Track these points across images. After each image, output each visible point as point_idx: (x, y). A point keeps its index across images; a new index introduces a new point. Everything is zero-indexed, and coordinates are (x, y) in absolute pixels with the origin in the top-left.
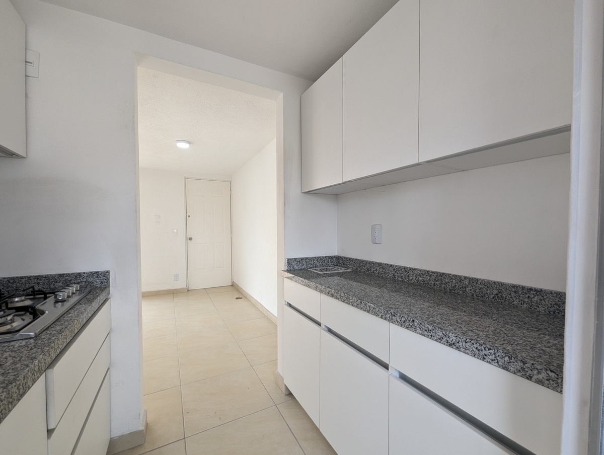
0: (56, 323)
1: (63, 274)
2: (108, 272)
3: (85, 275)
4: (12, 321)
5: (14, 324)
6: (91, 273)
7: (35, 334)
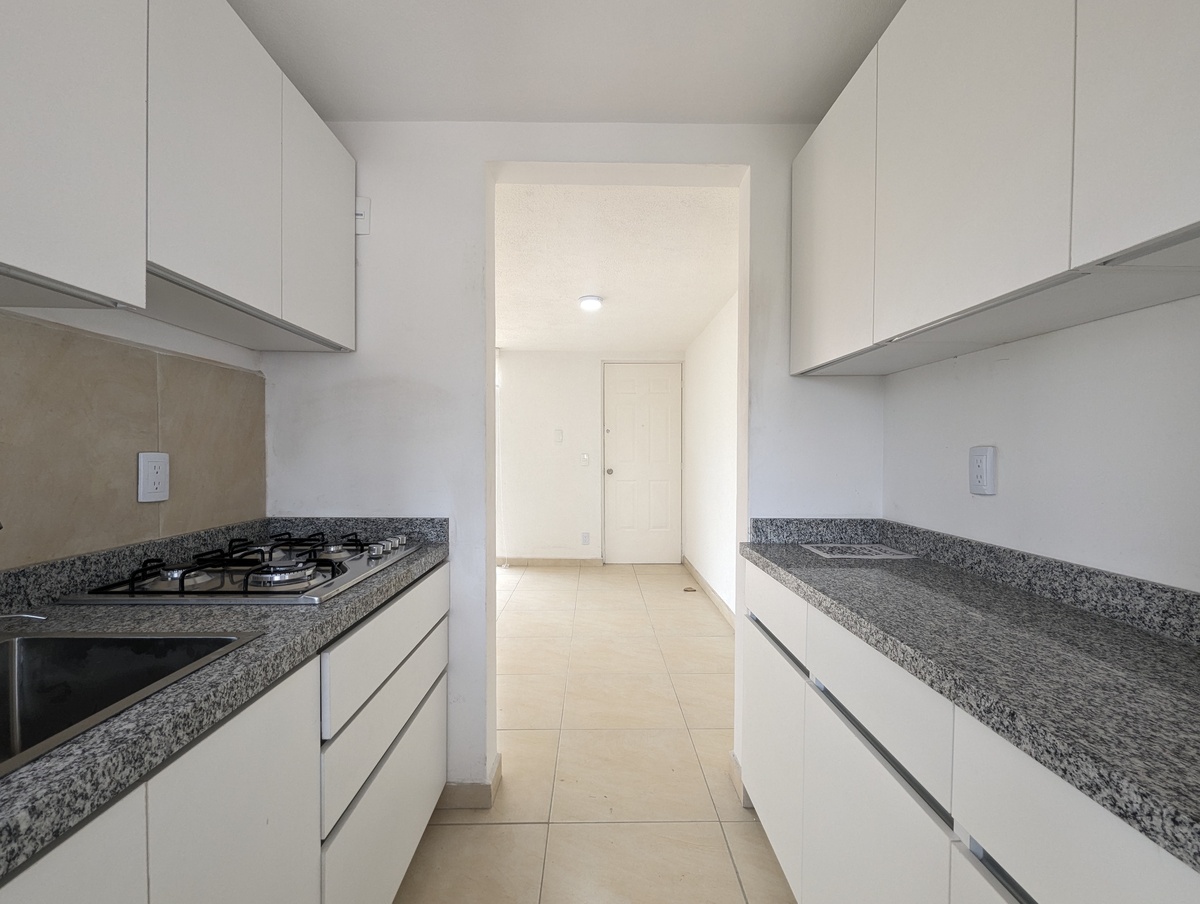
0: (352, 589)
1: (393, 519)
2: (446, 520)
3: (418, 522)
4: (312, 577)
5: (313, 582)
6: (425, 519)
7: (320, 599)
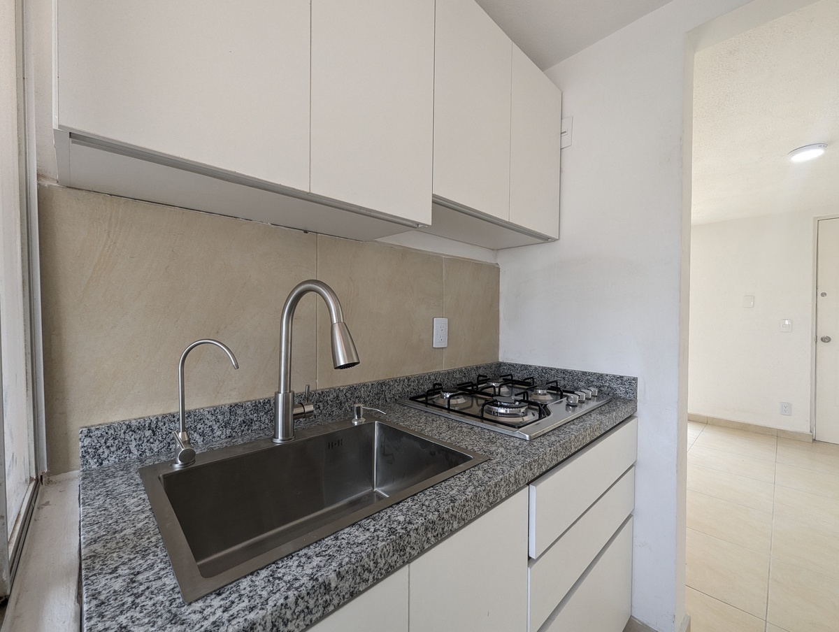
0: (554, 432)
2: (635, 379)
3: (608, 378)
4: (525, 414)
5: (526, 419)
6: (614, 376)
7: (530, 437)
